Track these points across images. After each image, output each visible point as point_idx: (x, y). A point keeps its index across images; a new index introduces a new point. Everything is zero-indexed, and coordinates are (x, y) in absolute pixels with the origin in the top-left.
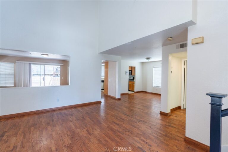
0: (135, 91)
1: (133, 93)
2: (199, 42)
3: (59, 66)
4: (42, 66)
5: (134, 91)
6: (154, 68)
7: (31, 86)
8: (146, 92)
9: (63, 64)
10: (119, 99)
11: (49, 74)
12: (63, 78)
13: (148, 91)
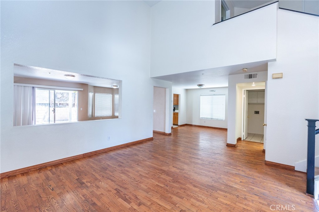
0: (179, 124)
1: (177, 126)
2: (278, 77)
3: (77, 92)
4: (52, 92)
5: (177, 125)
6: (201, 96)
7: (35, 124)
8: (191, 125)
9: (82, 89)
10: (170, 134)
11: (42, 104)
12: (81, 109)
13: (194, 124)
